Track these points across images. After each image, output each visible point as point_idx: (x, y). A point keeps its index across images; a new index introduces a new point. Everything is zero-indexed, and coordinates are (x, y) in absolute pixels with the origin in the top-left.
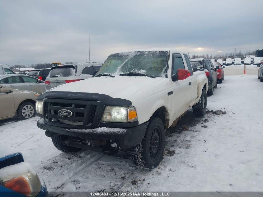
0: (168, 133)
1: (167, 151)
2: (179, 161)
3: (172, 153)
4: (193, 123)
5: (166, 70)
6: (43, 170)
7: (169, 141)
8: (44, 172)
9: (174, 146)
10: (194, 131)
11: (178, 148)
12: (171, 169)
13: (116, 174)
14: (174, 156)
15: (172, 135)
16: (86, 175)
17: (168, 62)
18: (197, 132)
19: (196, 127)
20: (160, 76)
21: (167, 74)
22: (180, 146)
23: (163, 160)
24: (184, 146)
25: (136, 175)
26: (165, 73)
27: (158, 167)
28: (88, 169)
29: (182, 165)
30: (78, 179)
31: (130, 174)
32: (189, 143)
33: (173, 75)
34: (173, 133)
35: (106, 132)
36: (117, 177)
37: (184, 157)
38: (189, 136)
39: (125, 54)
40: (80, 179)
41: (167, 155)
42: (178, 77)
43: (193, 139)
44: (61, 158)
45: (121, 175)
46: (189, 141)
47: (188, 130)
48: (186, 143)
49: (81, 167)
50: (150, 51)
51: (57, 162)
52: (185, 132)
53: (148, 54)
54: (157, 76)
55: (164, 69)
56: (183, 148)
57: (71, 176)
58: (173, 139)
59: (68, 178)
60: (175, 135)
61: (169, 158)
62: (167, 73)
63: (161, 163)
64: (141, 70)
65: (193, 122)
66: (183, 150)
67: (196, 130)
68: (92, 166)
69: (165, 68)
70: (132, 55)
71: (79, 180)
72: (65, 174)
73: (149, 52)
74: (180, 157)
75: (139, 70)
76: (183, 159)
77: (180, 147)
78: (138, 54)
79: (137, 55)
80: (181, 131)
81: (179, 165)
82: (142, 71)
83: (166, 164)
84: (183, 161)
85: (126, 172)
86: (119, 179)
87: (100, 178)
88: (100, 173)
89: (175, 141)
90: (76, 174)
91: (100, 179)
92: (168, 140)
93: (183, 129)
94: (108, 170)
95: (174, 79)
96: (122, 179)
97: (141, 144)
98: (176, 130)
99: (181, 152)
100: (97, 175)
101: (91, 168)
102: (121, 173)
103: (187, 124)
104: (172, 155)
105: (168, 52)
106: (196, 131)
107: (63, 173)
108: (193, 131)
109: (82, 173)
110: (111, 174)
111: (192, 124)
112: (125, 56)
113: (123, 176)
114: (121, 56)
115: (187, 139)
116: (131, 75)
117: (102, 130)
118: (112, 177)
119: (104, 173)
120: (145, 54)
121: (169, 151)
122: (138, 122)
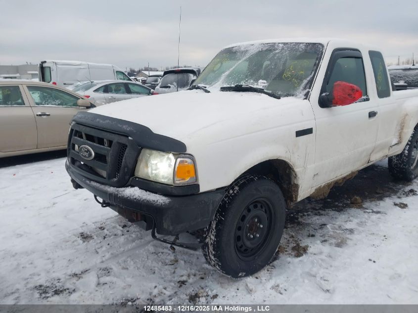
0: (317, 208)
1: (295, 245)
2: (307, 270)
3: (300, 251)
4: (379, 193)
5: (310, 83)
6: (76, 238)
7: (308, 225)
8: (75, 243)
9: (313, 236)
10: (373, 212)
11: (319, 242)
12: (278, 286)
13: (174, 272)
14: (300, 258)
15: (323, 212)
16: (128, 262)
17: (317, 66)
18: (378, 215)
19: (382, 203)
20: (293, 96)
21: (309, 92)
22: (326, 238)
23: (275, 263)
24: (333, 241)
25: (208, 282)
26: (305, 88)
27: (256, 275)
28: (137, 252)
29: (306, 281)
30: (113, 267)
31: (198, 277)
32: (349, 236)
33: (324, 94)
34: (327, 210)
35: (135, 199)
36: (174, 278)
37: (321, 265)
38: (356, 221)
39: (242, 49)
40: (115, 268)
41: (290, 254)
42: (334, 99)
43: (361, 229)
44: (113, 222)
45: (182, 276)
46: (351, 231)
47: (360, 207)
48: (342, 234)
49: (130, 246)
50: (287, 43)
51: (104, 229)
52: (353, 211)
53: (283, 49)
54: (287, 95)
55: (305, 82)
56: (331, 244)
57: (104, 259)
58: (318, 222)
59: (99, 261)
60: (327, 214)
61: (289, 259)
62: (310, 88)
63: (268, 267)
64: (261, 81)
65: (381, 192)
66: (326, 249)
67: (379, 210)
68: (146, 247)
69: (308, 79)
70: (253, 51)
71: (111, 269)
72: (100, 253)
73: (285, 44)
74: (312, 263)
75: (257, 80)
76: (315, 269)
77: (325, 241)
78: (264, 49)
79: (262, 51)
80: (344, 207)
81: (301, 280)
82: (261, 84)
83: (275, 272)
84: (313, 273)
85: (193, 271)
86: (173, 284)
87: (145, 274)
88: (152, 263)
89: (323, 226)
90: (114, 256)
91: (144, 276)
92: (309, 221)
93: (352, 203)
94: (167, 261)
95: (325, 103)
96: (179, 285)
97: (216, 228)
98: (337, 203)
99: (321, 253)
100: (143, 267)
101: (144, 251)
102: (185, 272)
103: (367, 194)
104: (298, 255)
105: (323, 46)
106: (378, 212)
107: (98, 250)
108: (371, 211)
109: (124, 258)
110: (167, 271)
111: (377, 196)
112: (242, 52)
113: (184, 278)
114: (235, 53)
115: (349, 226)
116: (239, 89)
117: (132, 192)
118: (165, 275)
119: (156, 265)
120: (277, 49)
121: (298, 245)
122: (198, 186)
